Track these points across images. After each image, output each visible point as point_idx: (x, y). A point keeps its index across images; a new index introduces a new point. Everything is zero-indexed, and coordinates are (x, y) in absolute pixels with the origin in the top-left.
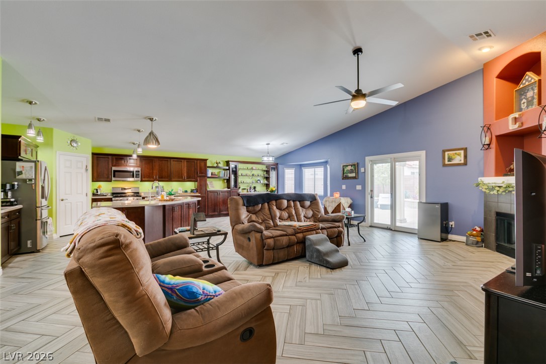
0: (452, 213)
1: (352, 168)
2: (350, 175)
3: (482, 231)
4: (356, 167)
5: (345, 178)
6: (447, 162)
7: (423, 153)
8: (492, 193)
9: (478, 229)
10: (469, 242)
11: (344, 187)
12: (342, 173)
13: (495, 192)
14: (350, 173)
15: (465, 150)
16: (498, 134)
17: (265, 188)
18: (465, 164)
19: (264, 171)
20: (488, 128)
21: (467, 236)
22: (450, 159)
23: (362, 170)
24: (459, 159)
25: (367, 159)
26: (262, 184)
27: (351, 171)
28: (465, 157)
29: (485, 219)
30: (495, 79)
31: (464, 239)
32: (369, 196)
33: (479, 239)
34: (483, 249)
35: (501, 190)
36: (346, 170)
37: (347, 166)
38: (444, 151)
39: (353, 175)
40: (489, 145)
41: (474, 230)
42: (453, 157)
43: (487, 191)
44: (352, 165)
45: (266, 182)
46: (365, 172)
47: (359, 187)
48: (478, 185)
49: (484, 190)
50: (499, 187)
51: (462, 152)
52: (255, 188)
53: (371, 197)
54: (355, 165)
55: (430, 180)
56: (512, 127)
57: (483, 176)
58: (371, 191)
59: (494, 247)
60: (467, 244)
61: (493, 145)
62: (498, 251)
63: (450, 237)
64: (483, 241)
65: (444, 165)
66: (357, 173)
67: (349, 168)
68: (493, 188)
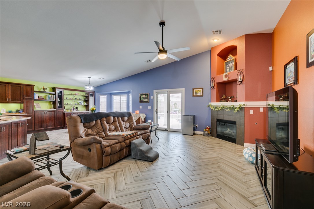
0: (197, 121)
1: (146, 96)
2: (144, 100)
3: (210, 128)
4: (148, 96)
5: (142, 102)
6: (194, 95)
7: (183, 89)
8: (216, 110)
9: (209, 127)
10: (205, 134)
11: (141, 107)
12: (139, 99)
13: (217, 109)
14: (145, 99)
15: (203, 89)
16: (218, 82)
17: (85, 108)
18: (202, 96)
19: (84, 96)
20: (213, 79)
21: (204, 131)
22: (196, 93)
23: (152, 97)
24: (200, 94)
25: (155, 91)
26: (83, 105)
27: (145, 98)
28: (203, 92)
29: (212, 123)
30: (217, 56)
31: (202, 133)
32: (156, 112)
33: (209, 132)
34: (211, 137)
35: (220, 109)
36: (142, 97)
37: (143, 95)
38: (193, 89)
39: (146, 100)
40: (213, 87)
41: (207, 128)
42: (197, 92)
43: (213, 109)
44: (145, 95)
45: (86, 104)
46: (153, 99)
47: (150, 107)
48: (209, 106)
49: (212, 109)
50: (219, 107)
51: (201, 90)
52: (77, 108)
53: (157, 113)
54: (147, 94)
55: (187, 104)
56: (225, 79)
57: (211, 102)
58: (157, 109)
59: (216, 136)
60: (204, 135)
61: (216, 87)
62: (217, 138)
63: (196, 132)
64: (211, 133)
65: (193, 96)
66: (149, 99)
67: (144, 96)
68: (216, 108)
